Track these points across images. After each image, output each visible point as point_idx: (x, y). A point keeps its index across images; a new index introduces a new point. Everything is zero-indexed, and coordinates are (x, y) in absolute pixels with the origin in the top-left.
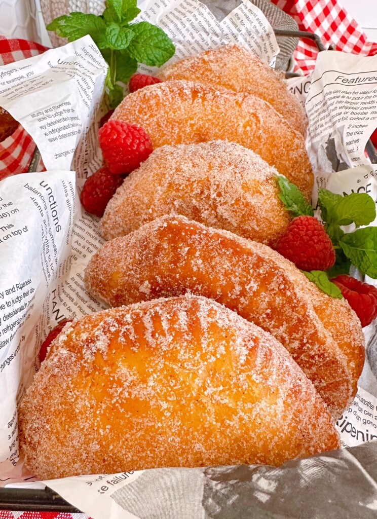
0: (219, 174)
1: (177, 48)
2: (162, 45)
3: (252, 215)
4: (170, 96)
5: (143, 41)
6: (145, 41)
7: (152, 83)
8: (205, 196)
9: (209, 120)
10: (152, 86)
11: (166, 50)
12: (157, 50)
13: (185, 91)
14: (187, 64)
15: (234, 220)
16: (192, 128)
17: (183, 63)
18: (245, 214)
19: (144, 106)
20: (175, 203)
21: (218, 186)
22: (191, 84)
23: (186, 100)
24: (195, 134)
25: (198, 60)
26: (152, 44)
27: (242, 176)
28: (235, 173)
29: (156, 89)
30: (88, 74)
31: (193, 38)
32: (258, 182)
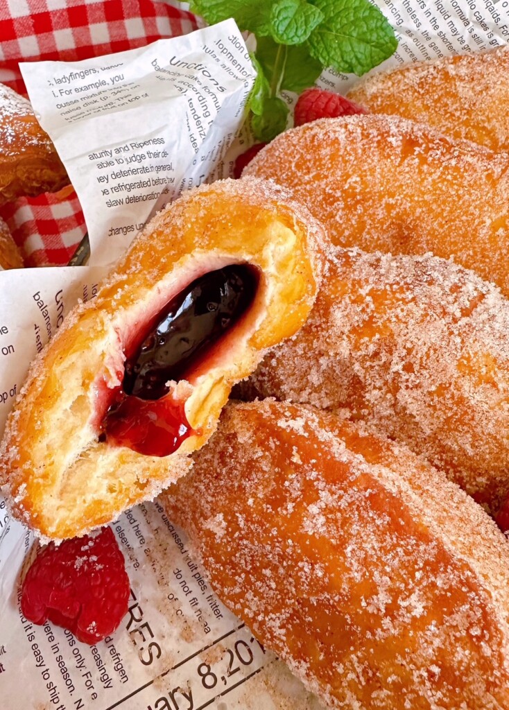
0: (418, 329)
1: (401, 43)
2: (374, 37)
3: (466, 424)
4: (360, 145)
5: (339, 26)
6: (342, 27)
7: (334, 115)
8: (381, 363)
9: (424, 201)
10: (332, 120)
11: (378, 46)
12: (363, 46)
13: (391, 139)
14: (412, 77)
15: (426, 422)
16: (389, 212)
17: (406, 74)
18: (452, 417)
19: (309, 157)
20: (322, 361)
21: (409, 351)
22: (406, 125)
23: (389, 156)
24: (392, 223)
25: (435, 73)
26: (355, 34)
27: (463, 342)
28: (451, 333)
29: (338, 129)
30: (214, 89)
31: (436, 27)
32: (495, 360)
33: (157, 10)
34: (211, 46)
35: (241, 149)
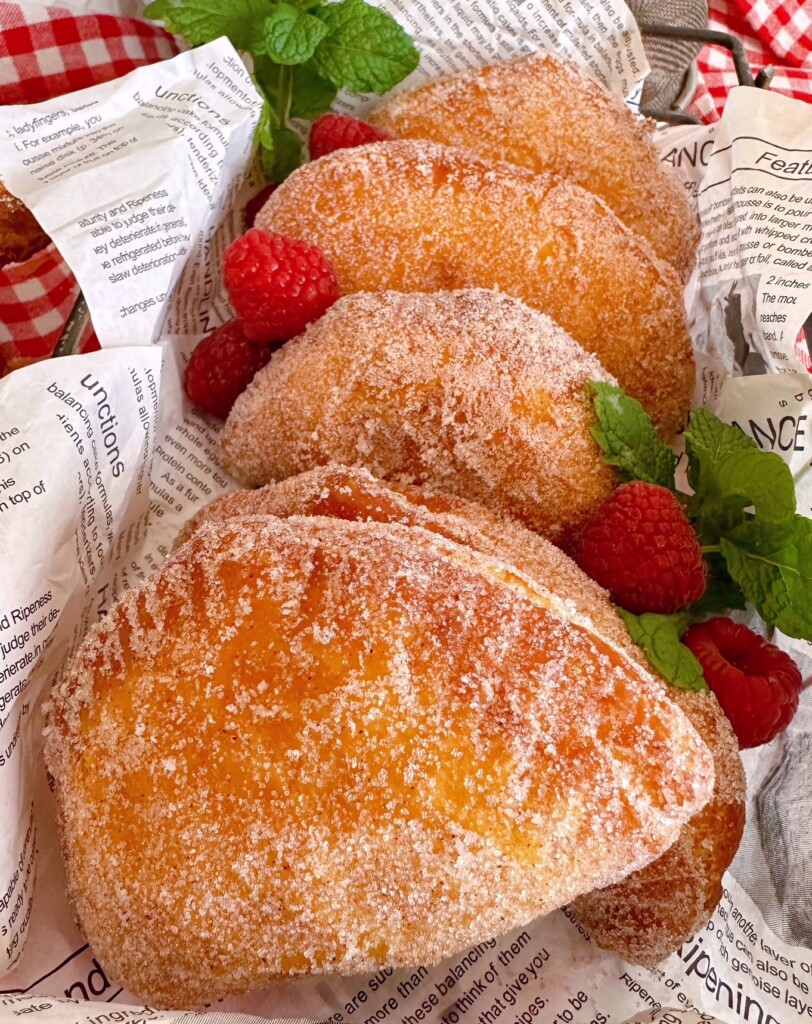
0: (464, 373)
1: (423, 54)
2: (391, 49)
3: (528, 470)
4: (386, 177)
5: (348, 39)
6: (352, 40)
7: (354, 144)
8: (432, 417)
9: (465, 235)
10: (351, 151)
11: (397, 59)
12: (379, 60)
13: (420, 168)
14: (440, 94)
15: (489, 475)
16: (428, 251)
17: (433, 90)
18: (513, 465)
19: (330, 195)
20: (368, 425)
21: (459, 399)
22: (436, 150)
23: (420, 187)
24: (433, 263)
25: (463, 87)
26: (368, 47)
27: (514, 380)
28: (501, 372)
29: (359, 160)
30: (216, 123)
31: (459, 35)
32: (550, 395)
33: (123, 28)
34: (203, 70)
35: (251, 194)
